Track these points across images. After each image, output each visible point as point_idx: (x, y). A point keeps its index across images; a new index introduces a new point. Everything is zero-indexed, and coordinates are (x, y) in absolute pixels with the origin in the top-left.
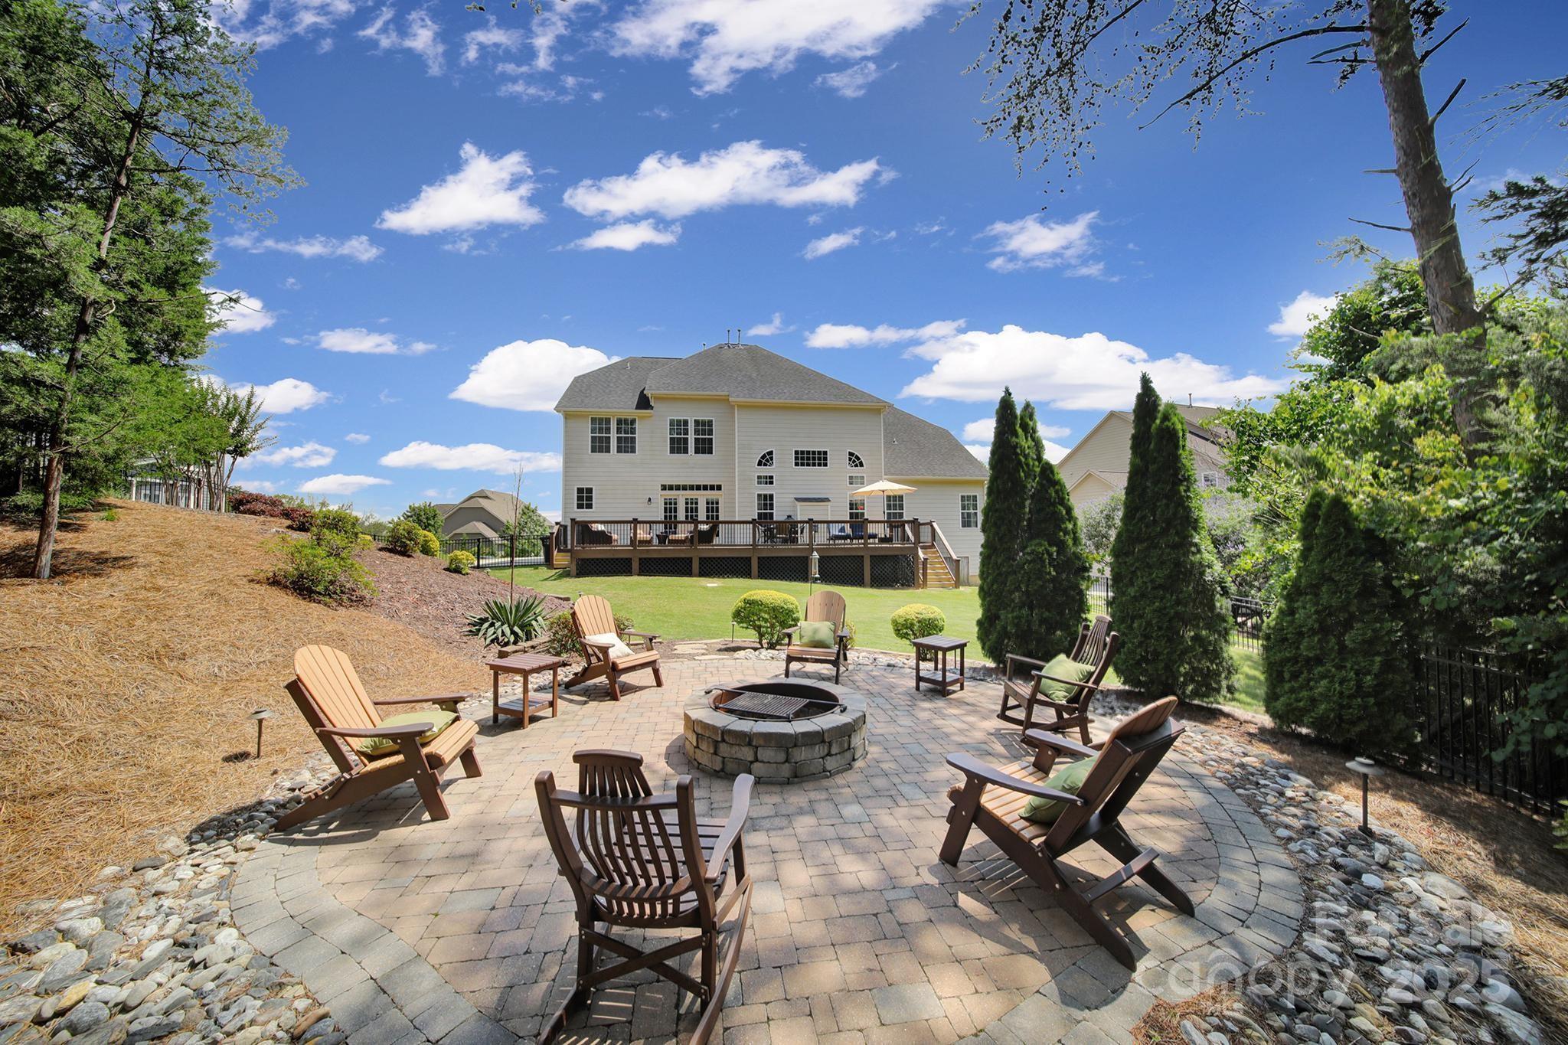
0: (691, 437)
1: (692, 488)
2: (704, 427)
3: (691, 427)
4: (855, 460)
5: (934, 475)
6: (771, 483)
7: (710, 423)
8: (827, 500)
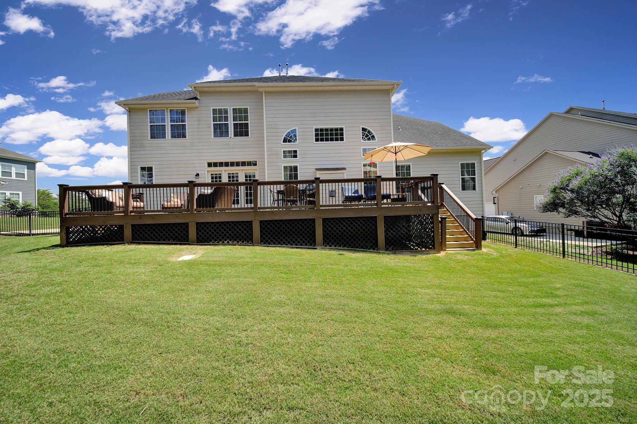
0: (231, 123)
1: (232, 164)
2: (242, 114)
3: (230, 115)
4: (367, 135)
5: (437, 146)
6: (295, 156)
7: (246, 111)
8: (344, 169)
